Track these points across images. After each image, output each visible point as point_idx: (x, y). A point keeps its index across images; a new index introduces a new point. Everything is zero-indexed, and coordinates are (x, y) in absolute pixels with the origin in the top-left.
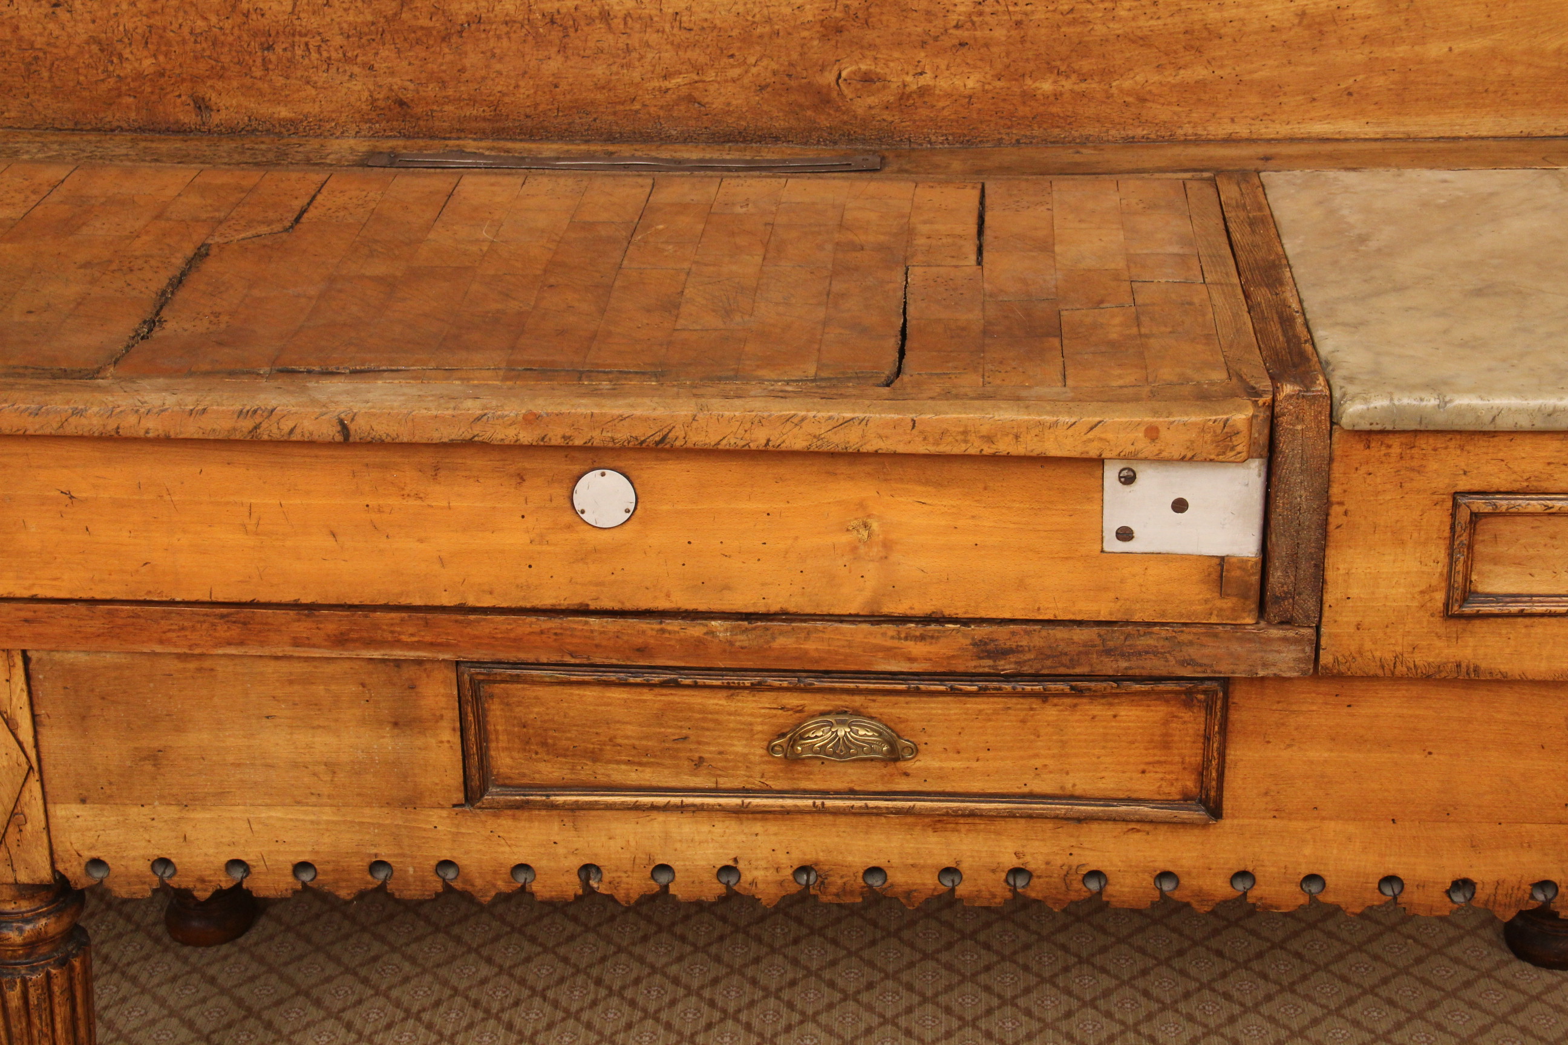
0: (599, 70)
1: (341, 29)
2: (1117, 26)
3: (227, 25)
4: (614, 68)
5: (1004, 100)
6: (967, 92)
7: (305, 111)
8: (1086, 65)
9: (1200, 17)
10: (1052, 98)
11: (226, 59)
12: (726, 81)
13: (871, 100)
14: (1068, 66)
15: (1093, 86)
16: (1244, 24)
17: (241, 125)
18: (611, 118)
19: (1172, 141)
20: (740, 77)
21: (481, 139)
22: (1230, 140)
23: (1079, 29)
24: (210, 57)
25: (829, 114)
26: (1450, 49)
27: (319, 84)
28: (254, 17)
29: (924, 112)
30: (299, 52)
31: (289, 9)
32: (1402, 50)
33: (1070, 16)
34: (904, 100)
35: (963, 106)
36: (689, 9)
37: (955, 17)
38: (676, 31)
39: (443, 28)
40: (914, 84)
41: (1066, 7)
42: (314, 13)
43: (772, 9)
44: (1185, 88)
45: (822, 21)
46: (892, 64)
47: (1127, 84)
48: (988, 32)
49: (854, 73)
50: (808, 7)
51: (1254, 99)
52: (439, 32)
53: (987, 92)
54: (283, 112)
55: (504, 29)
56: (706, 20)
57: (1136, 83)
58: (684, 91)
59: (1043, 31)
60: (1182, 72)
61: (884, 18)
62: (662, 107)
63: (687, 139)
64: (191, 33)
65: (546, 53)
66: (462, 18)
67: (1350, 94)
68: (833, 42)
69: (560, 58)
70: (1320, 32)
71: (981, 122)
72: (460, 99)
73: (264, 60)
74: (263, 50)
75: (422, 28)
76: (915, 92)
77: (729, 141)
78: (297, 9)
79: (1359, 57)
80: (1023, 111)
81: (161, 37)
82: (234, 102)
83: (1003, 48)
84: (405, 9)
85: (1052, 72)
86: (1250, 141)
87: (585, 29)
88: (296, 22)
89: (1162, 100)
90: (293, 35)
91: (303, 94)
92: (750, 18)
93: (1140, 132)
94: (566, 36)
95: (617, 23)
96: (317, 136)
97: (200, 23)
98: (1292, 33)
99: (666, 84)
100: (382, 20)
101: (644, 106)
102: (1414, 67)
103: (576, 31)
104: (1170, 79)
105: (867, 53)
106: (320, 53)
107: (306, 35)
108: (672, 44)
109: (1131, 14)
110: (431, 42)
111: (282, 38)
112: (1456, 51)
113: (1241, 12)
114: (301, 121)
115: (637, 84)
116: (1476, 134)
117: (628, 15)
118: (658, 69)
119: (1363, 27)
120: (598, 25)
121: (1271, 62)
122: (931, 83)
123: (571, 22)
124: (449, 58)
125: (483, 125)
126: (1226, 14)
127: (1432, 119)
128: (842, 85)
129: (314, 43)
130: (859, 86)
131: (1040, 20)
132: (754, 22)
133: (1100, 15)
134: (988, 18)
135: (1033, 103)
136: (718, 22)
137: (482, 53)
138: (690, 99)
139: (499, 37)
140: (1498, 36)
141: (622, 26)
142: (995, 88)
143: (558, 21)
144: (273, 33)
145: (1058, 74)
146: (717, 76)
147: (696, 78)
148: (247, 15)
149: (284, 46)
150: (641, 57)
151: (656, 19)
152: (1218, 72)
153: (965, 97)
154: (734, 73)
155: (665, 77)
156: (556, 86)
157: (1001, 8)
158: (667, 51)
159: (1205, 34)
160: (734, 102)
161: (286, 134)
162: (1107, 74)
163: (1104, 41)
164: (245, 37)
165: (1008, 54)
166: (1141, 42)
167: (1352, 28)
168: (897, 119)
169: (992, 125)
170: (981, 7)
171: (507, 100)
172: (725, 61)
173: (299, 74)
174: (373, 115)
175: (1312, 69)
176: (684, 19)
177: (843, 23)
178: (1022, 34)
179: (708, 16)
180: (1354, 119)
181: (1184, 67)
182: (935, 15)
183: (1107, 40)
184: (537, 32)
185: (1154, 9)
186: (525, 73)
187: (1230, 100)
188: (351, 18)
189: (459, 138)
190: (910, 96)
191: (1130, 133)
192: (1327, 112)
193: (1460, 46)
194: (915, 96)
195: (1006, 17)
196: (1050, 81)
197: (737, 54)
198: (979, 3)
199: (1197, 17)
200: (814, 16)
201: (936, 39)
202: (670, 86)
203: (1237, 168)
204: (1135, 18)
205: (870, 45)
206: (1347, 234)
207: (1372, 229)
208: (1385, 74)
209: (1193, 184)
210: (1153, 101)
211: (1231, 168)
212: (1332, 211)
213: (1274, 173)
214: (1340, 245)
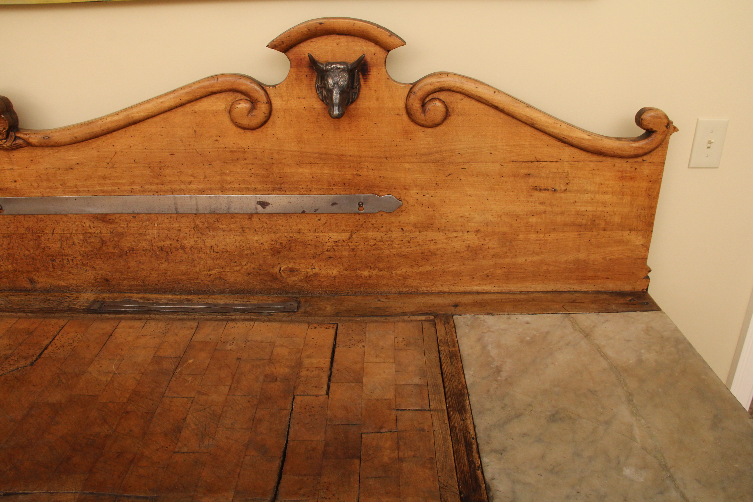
0: (183, 268)
1: (80, 253)
2: (394, 250)
3: (37, 252)
4: (188, 267)
5: (349, 278)
6: (333, 275)
7: (71, 283)
8: (381, 265)
9: (427, 247)
10: (368, 278)
11: (38, 265)
12: (234, 272)
13: (294, 278)
14: (374, 266)
16: (445, 250)
17: (48, 288)
18: (189, 285)
19: (418, 293)
20: (239, 270)
21: (139, 293)
22: (441, 293)
23: (378, 252)
24: (32, 264)
25: (277, 284)
26: (526, 260)
27: (75, 273)
28: (47, 249)
29: (316, 283)
30: (65, 262)
31: (60, 246)
32: (508, 260)
33: (374, 247)
34: (307, 277)
35: (332, 280)
36: (216, 244)
37: (327, 247)
38: (212, 253)
39: (119, 252)
40: (311, 272)
41: (372, 244)
42: (69, 247)
43: (250, 244)
44: (422, 274)
45: (272, 249)
46: (301, 265)
47: (399, 272)
48: (340, 253)
49: (286, 268)
50: (265, 243)
51: (450, 278)
52: (118, 254)
53: (342, 275)
54: (63, 283)
55: (143, 253)
56: (224, 249)
57: (402, 272)
58: (217, 275)
59: (363, 252)
60: (421, 268)
61: (297, 248)
62: (209, 281)
63: (220, 293)
64: (24, 255)
65: (161, 261)
66: (126, 249)
67: (488, 276)
68: (277, 257)
69: (166, 263)
70: (476, 253)
71: (340, 286)
72: (129, 279)
73: (53, 265)
74: (52, 261)
75: (111, 253)
76: (312, 275)
77: (237, 293)
78: (62, 246)
79: (491, 263)
80: (356, 282)
81: (13, 257)
82: (44, 280)
83: (347, 259)
84: (103, 246)
85: (368, 268)
86: (449, 293)
87: (175, 252)
88: (63, 251)
89: (413, 278)
90: (62, 256)
91: (69, 277)
92: (242, 248)
93: (405, 290)
94: (168, 255)
95: (188, 250)
96: (77, 292)
97: (27, 252)
98: (465, 253)
99: (210, 273)
100: (95, 250)
101: (202, 281)
102: (512, 267)
103: (172, 253)
104: (416, 270)
105: (291, 261)
106: (73, 262)
107: (67, 256)
108: (211, 258)
109: (399, 246)
110: (115, 258)
111: (58, 257)
112: (528, 261)
113: (444, 245)
114: (70, 287)
115: (198, 273)
116: (536, 290)
117: (192, 247)
118: (206, 267)
119: (492, 252)
120: (181, 251)
121: (456, 264)
122: (318, 272)
123: (169, 250)
124: (123, 263)
125: (140, 287)
126: (438, 246)
127: (519, 285)
128: (282, 273)
129: (70, 258)
130: (289, 273)
131: (362, 248)
132: (243, 249)
133: (386, 246)
134: (340, 248)
135: (361, 279)
136: (228, 249)
137: (136, 261)
138: (220, 278)
139: (141, 256)
140: (543, 256)
141: (190, 251)
142: (344, 273)
143: (164, 249)
144: (55, 255)
145: (370, 268)
146: (230, 269)
147: (222, 270)
148: (44, 249)
149: (59, 260)
150: (199, 263)
151: (203, 248)
152: (435, 268)
153: (332, 277)
154: (238, 268)
155: (209, 270)
156: (166, 274)
157: (346, 244)
158: (209, 260)
159: (430, 254)
160: (238, 279)
161: (65, 291)
162: (390, 268)
163: (389, 256)
164: (44, 257)
165: (349, 261)
166: (404, 257)
167: (488, 252)
168: (305, 285)
169: (344, 287)
170: (337, 243)
171: (147, 278)
172: (233, 264)
173: (67, 270)
174: (97, 284)
175: (473, 267)
176: (215, 248)
177: (280, 249)
178: (355, 253)
179: (225, 247)
180: (489, 285)
181: (422, 266)
182: (319, 247)
183: (390, 256)
184: (156, 254)
185: (409, 244)
186: (153, 269)
187: (440, 278)
188: (83, 249)
189: (130, 293)
190: (310, 276)
191: (401, 290)
192: (479, 283)
193: (530, 259)
194: (312, 277)
195: (348, 247)
196: (367, 271)
197: (237, 261)
198: (336, 242)
199: (426, 247)
200: (268, 247)
201: (319, 255)
202: (212, 273)
203: (444, 312)
204: (400, 248)
205: (292, 258)
206: (491, 366)
207: (502, 361)
208: (501, 269)
209: (426, 325)
210: (410, 279)
211: (441, 313)
212: (484, 347)
213: (459, 316)
214: (489, 376)
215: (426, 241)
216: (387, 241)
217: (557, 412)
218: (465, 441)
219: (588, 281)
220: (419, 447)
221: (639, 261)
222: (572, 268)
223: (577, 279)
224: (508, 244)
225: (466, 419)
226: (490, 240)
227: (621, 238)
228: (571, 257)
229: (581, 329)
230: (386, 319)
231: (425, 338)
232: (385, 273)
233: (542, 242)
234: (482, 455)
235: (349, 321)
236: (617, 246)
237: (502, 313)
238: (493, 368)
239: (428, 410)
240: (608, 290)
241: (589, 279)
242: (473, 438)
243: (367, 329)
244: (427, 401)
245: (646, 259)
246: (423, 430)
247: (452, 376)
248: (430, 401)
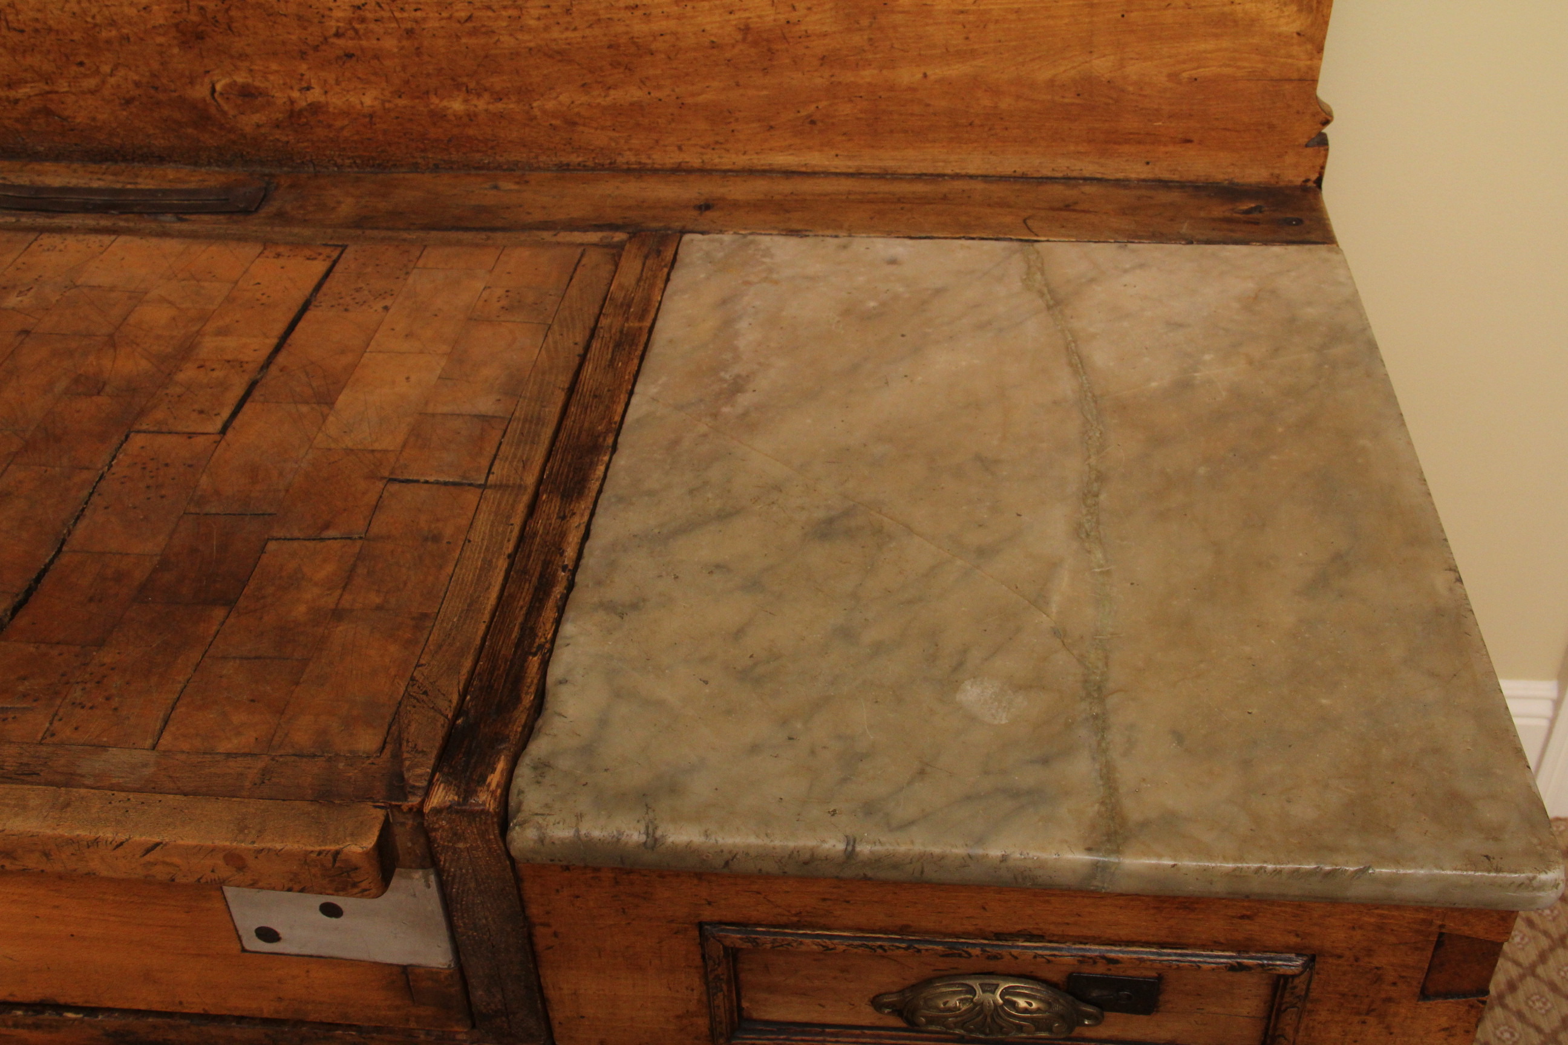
2: (527, 37)
5: (411, 120)
6: (366, 111)
8: (497, 82)
9: (624, 29)
10: (466, 119)
12: (83, 93)
13: (257, 118)
14: (478, 83)
15: (512, 106)
16: (678, 39)
19: (615, 170)
20: (98, 89)
22: (679, 171)
23: (483, 40)
25: (213, 132)
26: (925, 76)
29: (321, 132)
32: (867, 75)
33: (469, 25)
34: (294, 116)
35: (364, 125)
36: (12, 6)
37: (333, 23)
38: (7, 32)
40: (302, 100)
41: (463, 15)
43: (113, 9)
44: (618, 111)
45: (177, 25)
46: (271, 77)
47: (550, 105)
48: (375, 42)
49: (229, 86)
50: (155, 8)
51: (702, 125)
53: (389, 110)
56: (37, 20)
57: (560, 103)
58: (37, 102)
59: (441, 42)
60: (612, 92)
61: (249, 23)
62: (17, 120)
63: (58, 156)
67: (813, 122)
68: (196, 50)
70: (769, 50)
71: (390, 145)
76: (305, 109)
79: (818, 81)
80: (433, 132)
83: (397, 60)
85: (459, 90)
86: (705, 172)
89: (594, 124)
92: (89, 19)
93: (574, 159)
98: (736, 51)
99: (14, 94)
102: (884, 95)
104: (599, 100)
105: (239, 63)
109: (541, 23)
112: (932, 78)
113: (672, 24)
116: (963, 172)
119: (819, 47)
121: (715, 84)
122: (322, 99)
126: (656, 26)
127: (910, 153)
128: (220, 100)
130: (239, 101)
131: (434, 28)
132: (95, 25)
133: (505, 24)
134: (372, 25)
135: (445, 124)
136: (52, 23)
138: (48, 111)
140: (978, 62)
142: (397, 105)
145: (467, 91)
146: (70, 86)
147: (47, 88)
152: (656, 94)
153: (364, 116)
154: (91, 83)
155: (10, 86)
157: (386, 14)
159: (633, 49)
160: (100, 117)
162: (524, 93)
163: (515, 55)
165: (404, 68)
166: (559, 58)
167: (807, 47)
168: (292, 139)
169: (403, 147)
170: (361, 13)
172: (74, 69)
175: (765, 92)
176: (9, 16)
177: (201, 28)
178: (416, 45)
179: (39, 16)
180: (820, 151)
181: (615, 87)
182: (309, 21)
183: (518, 54)
185: (568, 19)
187: (673, 125)
190: (301, 112)
191: (564, 160)
192: (787, 143)
193: (936, 72)
194: (305, 113)
195: (394, 25)
196: (460, 99)
197: (86, 61)
198: (359, 8)
199: (620, 29)
200: (166, 19)
201: (316, 48)
202: (19, 96)
203: (661, 224)
204: (547, 29)
205: (241, 55)
206: (722, 374)
207: (760, 364)
208: (851, 101)
209: (593, 257)
210: (584, 125)
211: (654, 225)
212: (728, 323)
213: (699, 236)
214: (701, 400)
215: (619, 9)
216: (505, 8)
217: (847, 513)
218: (541, 576)
219: (1126, 148)
220: (405, 584)
221: (1288, 87)
222: (1072, 104)
223: (1090, 141)
224: (865, 22)
225: (574, 514)
226: (809, 9)
227: (1227, 9)
228: (1066, 69)
229: (1047, 285)
230: (488, 238)
231: (573, 292)
232: (510, 105)
233: (971, 18)
234: (570, 614)
235: (383, 239)
236: (1216, 36)
237: (830, 232)
238: (724, 380)
239: (479, 486)
240: (1192, 178)
241: (1127, 142)
242: (564, 568)
243: (421, 263)
244: (485, 463)
245: (1314, 81)
246: (436, 538)
247: (595, 396)
248: (497, 462)
